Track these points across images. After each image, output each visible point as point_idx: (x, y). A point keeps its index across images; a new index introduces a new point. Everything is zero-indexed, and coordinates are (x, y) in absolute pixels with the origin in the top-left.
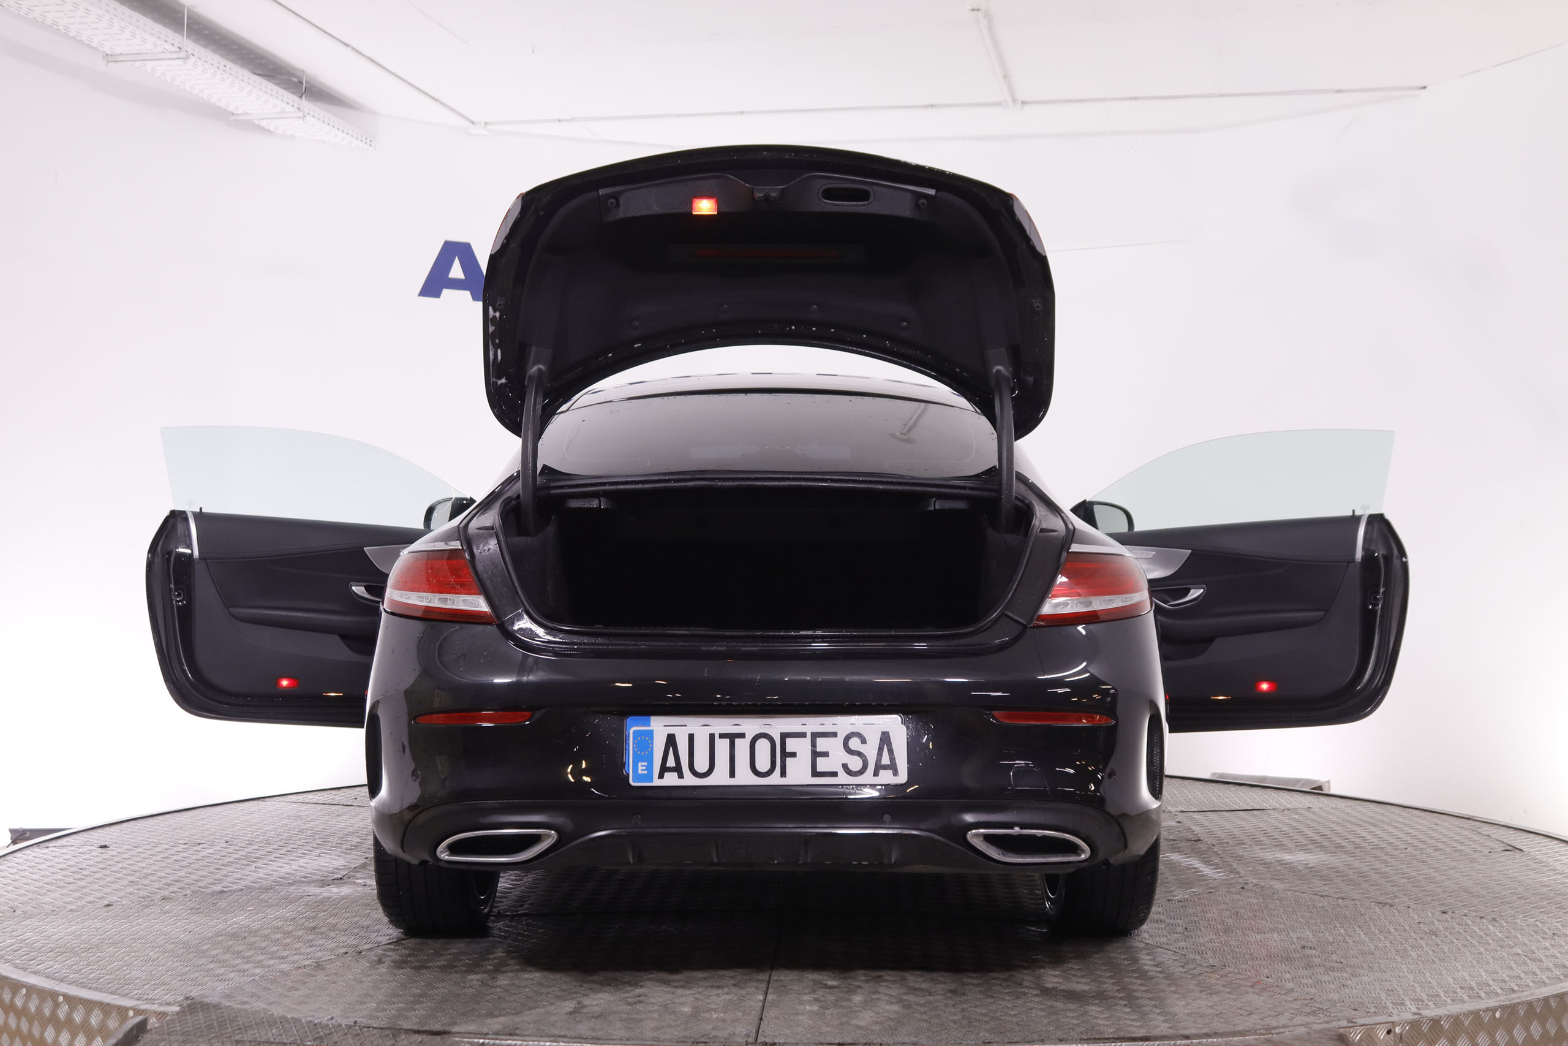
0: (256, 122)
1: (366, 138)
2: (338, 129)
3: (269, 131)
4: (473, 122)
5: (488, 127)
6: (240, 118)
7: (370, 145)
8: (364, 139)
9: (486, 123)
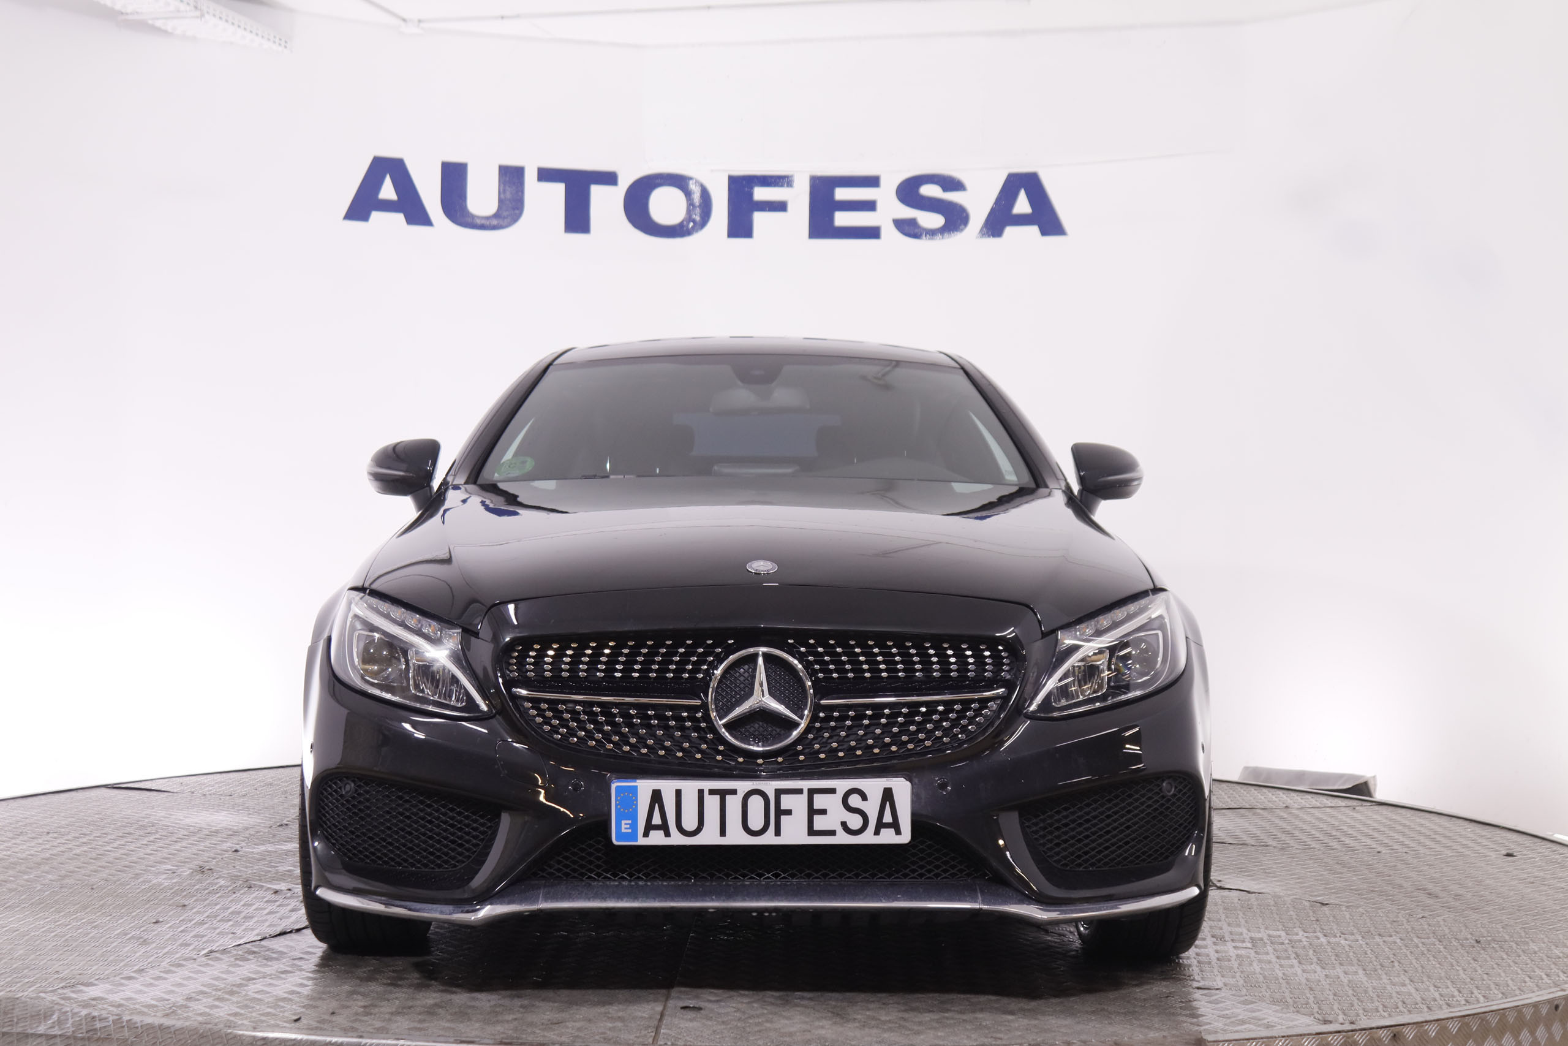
0: (150, 22)
1: (280, 39)
2: (245, 29)
3: (165, 32)
4: (404, 20)
5: (422, 25)
6: (130, 17)
7: (286, 47)
8: (277, 40)
9: (420, 21)
